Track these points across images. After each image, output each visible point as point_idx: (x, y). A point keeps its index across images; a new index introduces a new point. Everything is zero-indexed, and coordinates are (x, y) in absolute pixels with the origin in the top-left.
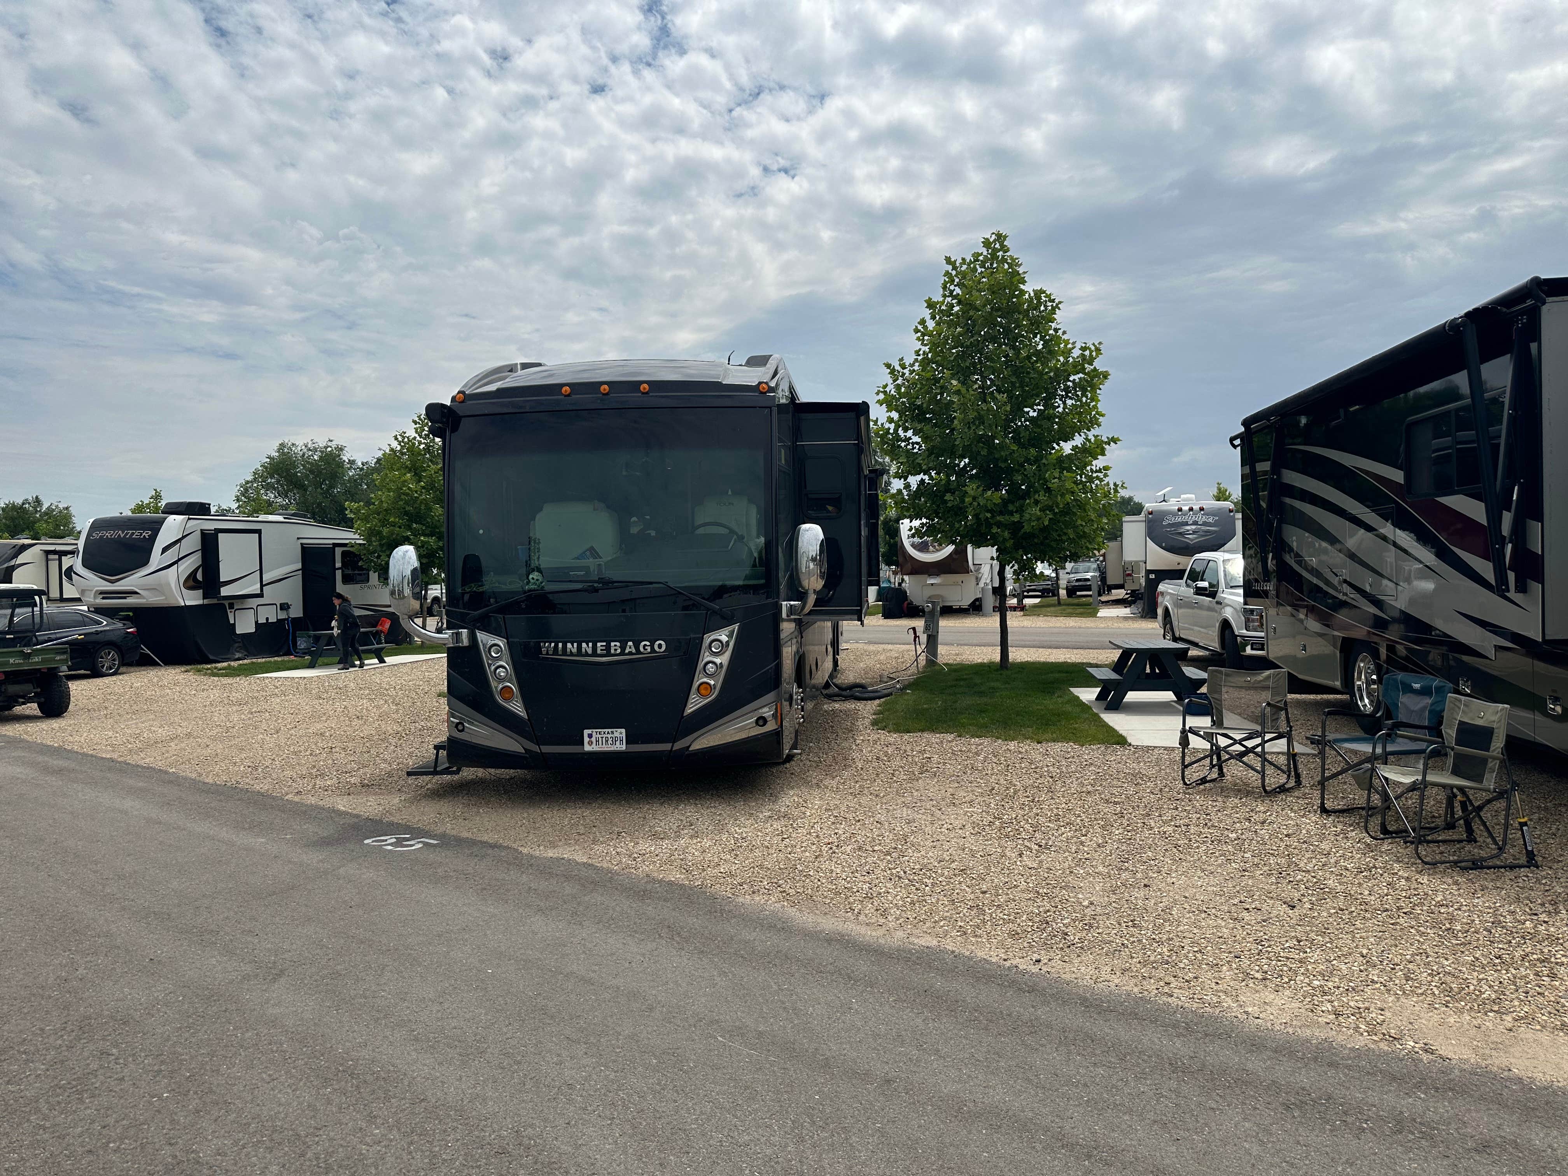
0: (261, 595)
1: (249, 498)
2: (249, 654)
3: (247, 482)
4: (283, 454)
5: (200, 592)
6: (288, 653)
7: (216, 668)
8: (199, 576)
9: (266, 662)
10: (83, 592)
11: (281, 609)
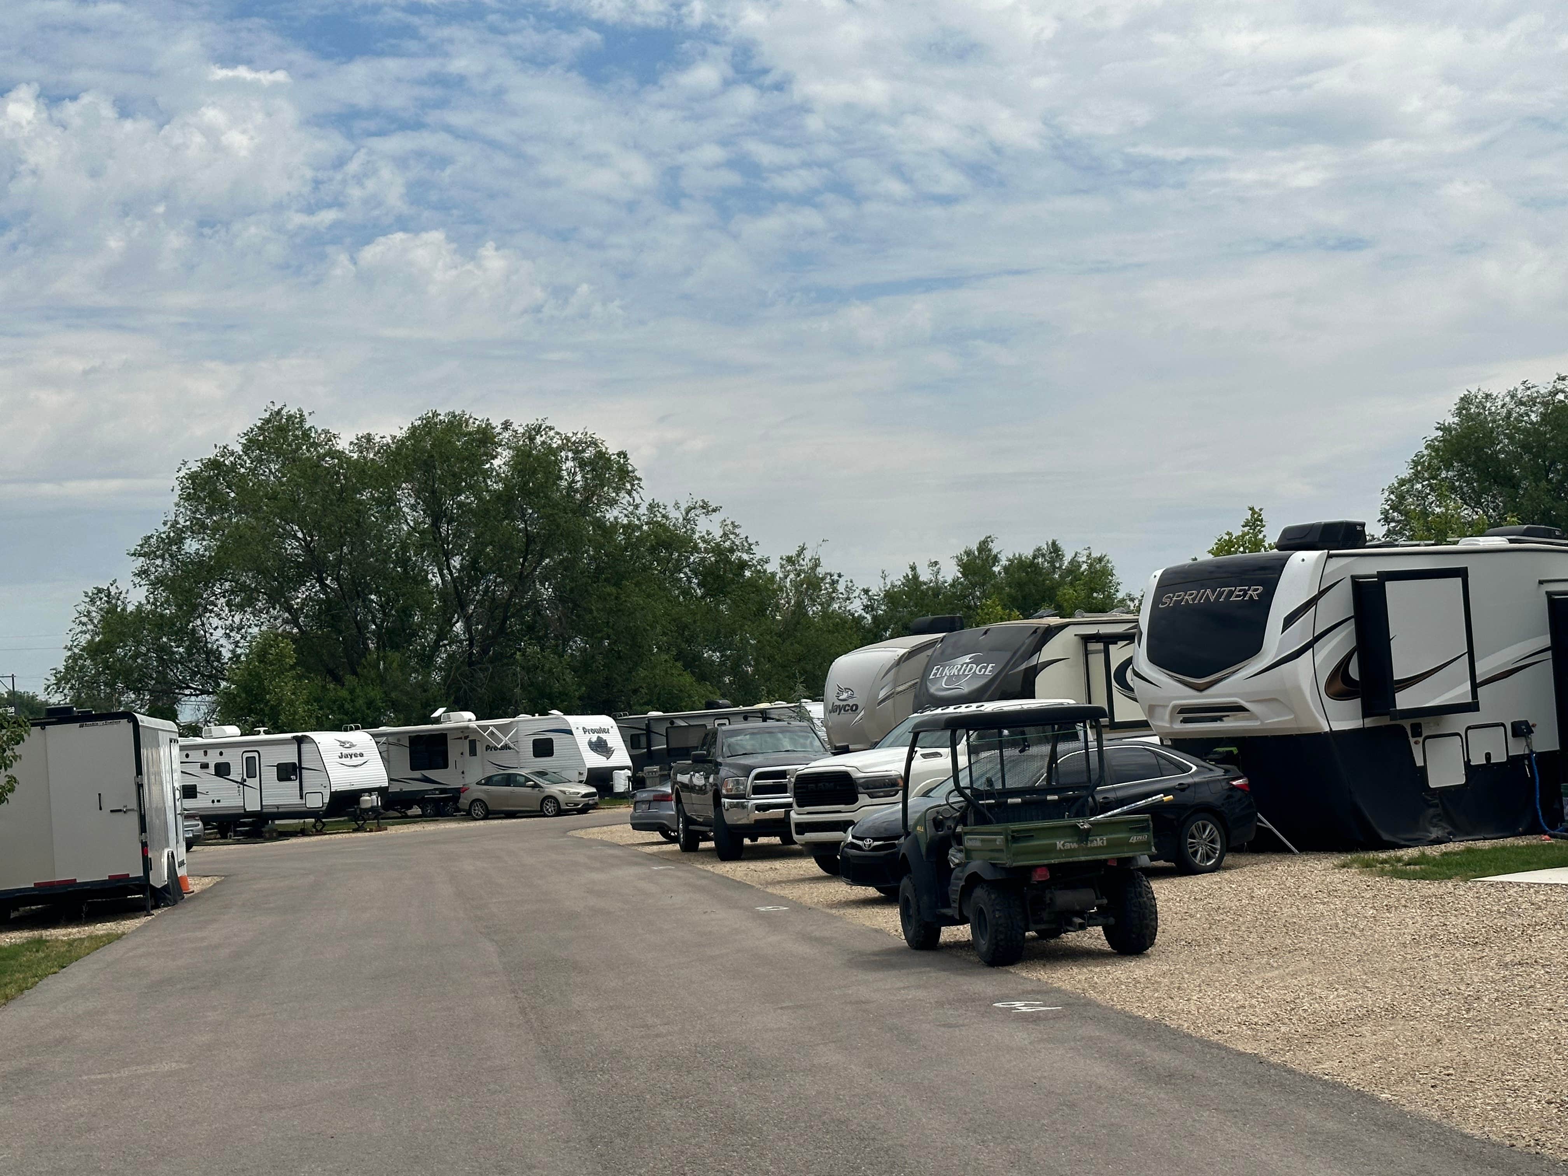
0: (1472, 707)
1: (1406, 513)
2: (1458, 831)
3: (1402, 482)
4: (1469, 417)
5: (1356, 704)
6: (1534, 829)
7: (1399, 860)
8: (1354, 671)
9: (1494, 849)
10: (1151, 709)
11: (1515, 735)
